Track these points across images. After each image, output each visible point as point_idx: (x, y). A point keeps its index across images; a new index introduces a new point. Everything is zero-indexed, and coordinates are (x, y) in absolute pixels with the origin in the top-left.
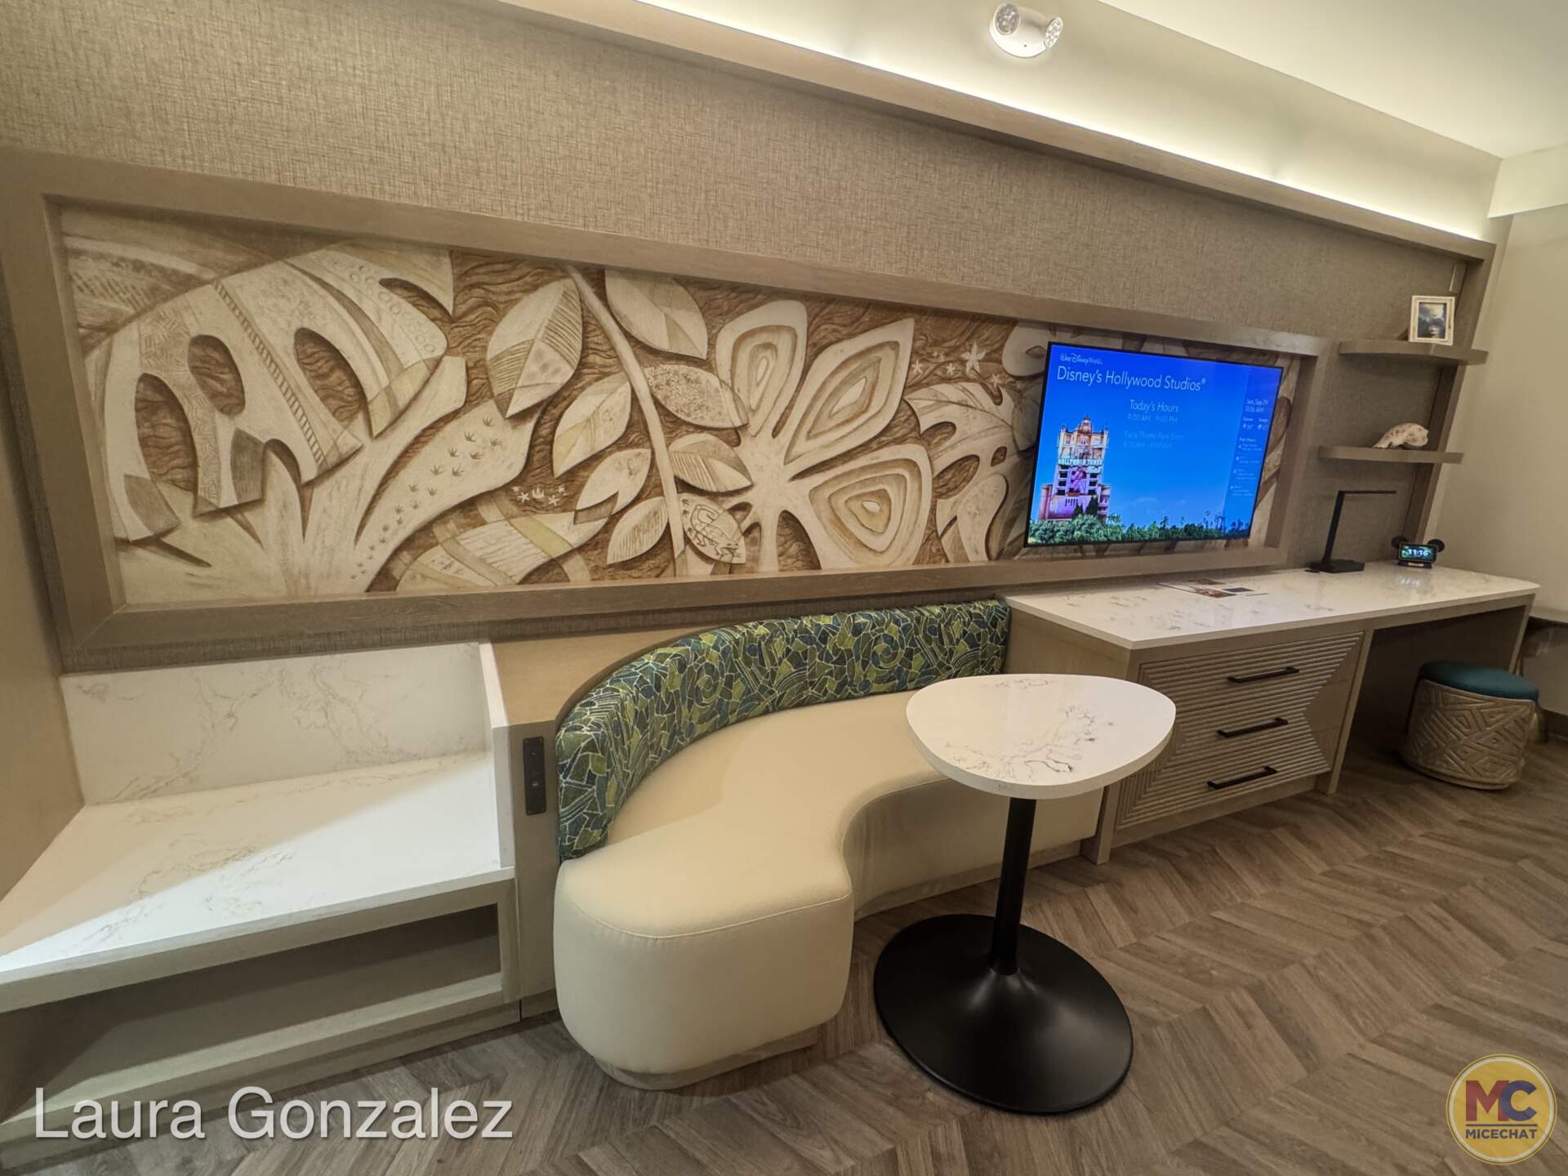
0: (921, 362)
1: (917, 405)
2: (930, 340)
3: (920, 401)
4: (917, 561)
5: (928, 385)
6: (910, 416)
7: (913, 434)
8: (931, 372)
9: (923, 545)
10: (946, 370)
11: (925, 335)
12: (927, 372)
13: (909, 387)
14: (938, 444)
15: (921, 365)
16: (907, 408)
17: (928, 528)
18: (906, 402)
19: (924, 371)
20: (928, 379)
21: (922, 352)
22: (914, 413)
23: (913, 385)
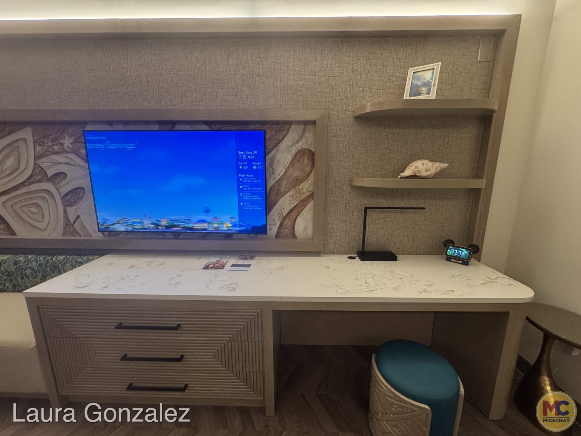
0: (39, 145)
1: (43, 165)
2: (41, 136)
3: (44, 163)
4: (63, 235)
5: (46, 156)
6: (41, 170)
7: (45, 178)
8: (46, 150)
9: (64, 228)
10: (54, 149)
11: (38, 134)
12: (44, 150)
13: (37, 158)
14: (59, 182)
15: (40, 147)
16: (38, 166)
17: (65, 220)
18: (37, 164)
19: (42, 149)
20: (45, 153)
21: (39, 141)
22: (42, 169)
23: (39, 156)
